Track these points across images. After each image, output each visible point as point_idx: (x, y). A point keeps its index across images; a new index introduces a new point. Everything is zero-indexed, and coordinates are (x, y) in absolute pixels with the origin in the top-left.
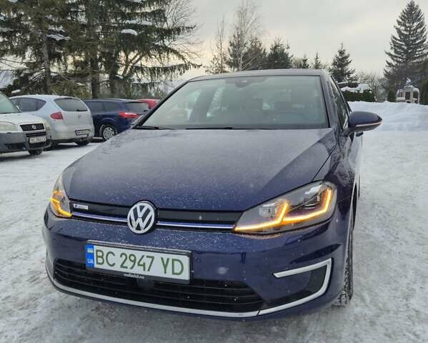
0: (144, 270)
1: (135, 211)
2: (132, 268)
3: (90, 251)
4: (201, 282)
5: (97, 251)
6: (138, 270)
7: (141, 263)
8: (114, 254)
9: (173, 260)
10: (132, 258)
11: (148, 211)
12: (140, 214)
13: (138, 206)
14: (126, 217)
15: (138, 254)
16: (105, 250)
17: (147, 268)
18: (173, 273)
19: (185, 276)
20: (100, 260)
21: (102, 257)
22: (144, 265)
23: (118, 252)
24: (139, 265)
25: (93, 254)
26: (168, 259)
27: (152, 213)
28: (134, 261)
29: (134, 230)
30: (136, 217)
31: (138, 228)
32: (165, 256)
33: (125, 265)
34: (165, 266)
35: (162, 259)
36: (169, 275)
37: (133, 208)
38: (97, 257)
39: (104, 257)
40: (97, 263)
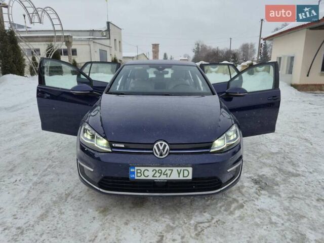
0: (167, 177)
1: (157, 146)
2: (159, 177)
3: (132, 170)
4: (198, 179)
5: (137, 170)
6: (163, 177)
7: (165, 173)
8: (148, 171)
9: (184, 170)
10: (160, 171)
11: (165, 146)
12: (161, 148)
13: (159, 143)
14: (152, 149)
15: (163, 169)
16: (143, 169)
17: (168, 175)
18: (184, 177)
19: (190, 177)
20: (139, 175)
21: (140, 173)
22: (167, 174)
23: (151, 169)
24: (164, 174)
25: (134, 172)
26: (181, 170)
27: (167, 147)
28: (161, 173)
29: (158, 156)
30: (159, 149)
31: (161, 155)
32: (179, 169)
33: (155, 176)
34: (179, 174)
35: (178, 170)
36: (181, 178)
37: (156, 144)
38: (137, 173)
39: (142, 173)
40: (137, 176)
